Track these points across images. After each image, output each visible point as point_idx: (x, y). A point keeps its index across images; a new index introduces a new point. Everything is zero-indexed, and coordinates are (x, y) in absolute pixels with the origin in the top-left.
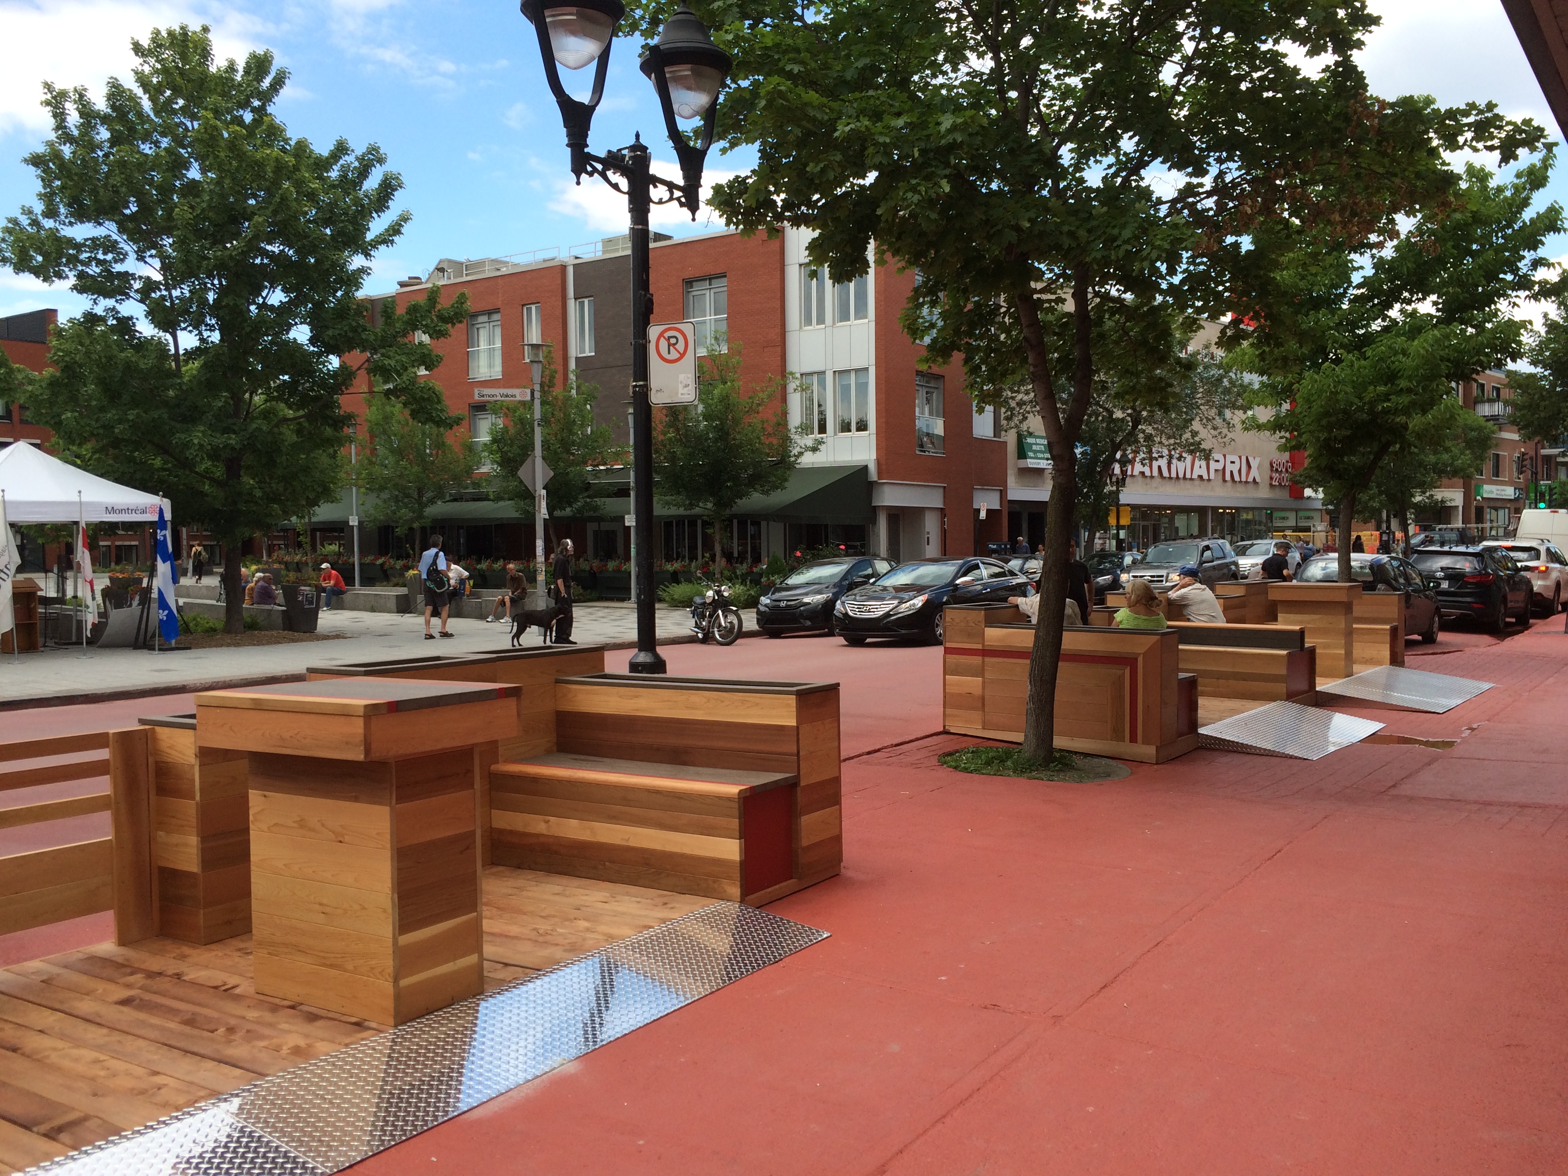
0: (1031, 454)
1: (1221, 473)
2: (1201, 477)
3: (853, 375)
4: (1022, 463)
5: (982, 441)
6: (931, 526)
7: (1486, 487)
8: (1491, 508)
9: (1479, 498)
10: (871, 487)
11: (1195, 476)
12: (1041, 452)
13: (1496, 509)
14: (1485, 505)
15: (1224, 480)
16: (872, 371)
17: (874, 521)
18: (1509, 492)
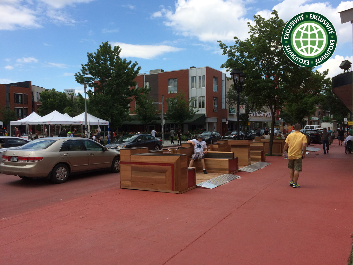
0: (231, 112)
1: (264, 115)
2: (261, 116)
3: (202, 97)
4: (230, 114)
5: (223, 109)
6: (215, 125)
7: (312, 118)
8: (313, 122)
9: (311, 120)
10: (205, 118)
11: (260, 116)
12: (233, 111)
13: (314, 122)
14: (312, 121)
15: (265, 116)
16: (206, 97)
17: (206, 125)
18: (317, 118)
